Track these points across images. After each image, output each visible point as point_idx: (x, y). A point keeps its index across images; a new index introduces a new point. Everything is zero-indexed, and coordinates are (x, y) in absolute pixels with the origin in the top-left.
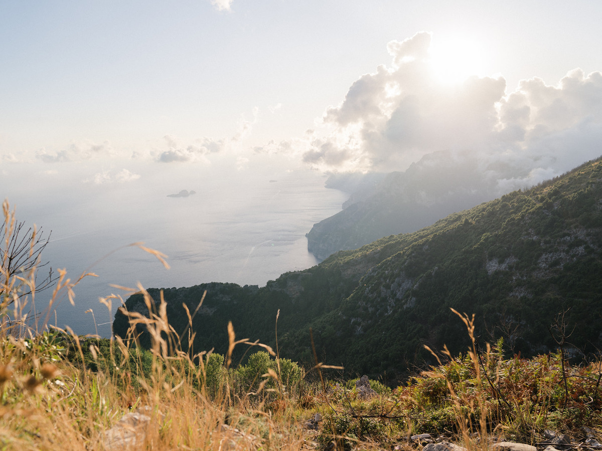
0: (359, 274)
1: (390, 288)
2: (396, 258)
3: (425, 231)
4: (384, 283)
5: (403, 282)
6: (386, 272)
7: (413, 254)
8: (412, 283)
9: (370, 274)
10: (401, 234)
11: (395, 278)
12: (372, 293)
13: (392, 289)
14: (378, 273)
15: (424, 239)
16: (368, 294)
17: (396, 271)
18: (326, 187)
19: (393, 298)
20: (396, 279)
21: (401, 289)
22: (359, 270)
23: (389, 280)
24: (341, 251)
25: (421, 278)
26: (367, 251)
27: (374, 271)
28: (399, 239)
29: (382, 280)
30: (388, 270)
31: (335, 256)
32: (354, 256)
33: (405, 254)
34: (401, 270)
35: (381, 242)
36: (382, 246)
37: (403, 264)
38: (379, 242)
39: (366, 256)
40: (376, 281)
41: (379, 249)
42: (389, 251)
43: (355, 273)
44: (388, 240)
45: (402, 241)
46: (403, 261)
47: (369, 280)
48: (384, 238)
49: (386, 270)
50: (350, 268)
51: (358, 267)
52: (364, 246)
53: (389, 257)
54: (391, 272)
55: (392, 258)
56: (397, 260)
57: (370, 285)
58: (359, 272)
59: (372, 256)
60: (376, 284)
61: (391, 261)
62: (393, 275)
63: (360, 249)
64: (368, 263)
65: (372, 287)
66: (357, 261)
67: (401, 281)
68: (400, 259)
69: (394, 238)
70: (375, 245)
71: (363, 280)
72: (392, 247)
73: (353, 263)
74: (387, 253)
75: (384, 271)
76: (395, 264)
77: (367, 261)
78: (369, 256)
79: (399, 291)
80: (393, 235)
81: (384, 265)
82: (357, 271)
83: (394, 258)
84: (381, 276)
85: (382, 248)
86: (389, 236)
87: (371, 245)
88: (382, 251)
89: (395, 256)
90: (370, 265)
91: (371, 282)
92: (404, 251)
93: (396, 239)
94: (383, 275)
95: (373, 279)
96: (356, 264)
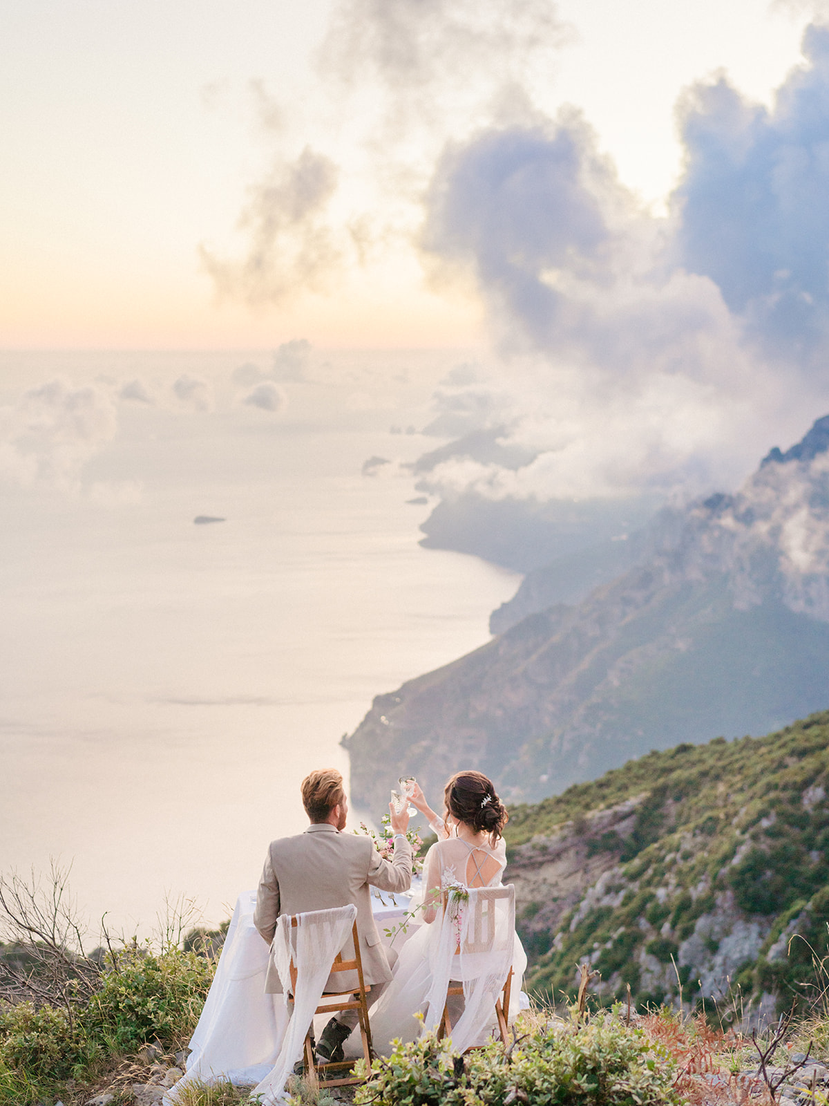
0: (555, 900)
1: (675, 958)
2: (699, 839)
3: (814, 731)
4: (651, 938)
5: (727, 933)
6: (661, 893)
7: (765, 823)
8: (761, 935)
9: (598, 900)
10: (720, 741)
11: (695, 917)
12: (606, 978)
13: (683, 962)
14: (629, 898)
15: (810, 763)
17: (698, 891)
18: (424, 544)
20: (701, 923)
21: (718, 960)
22: (556, 885)
23: (673, 926)
25: (796, 916)
26: (587, 807)
27: (610, 890)
28: (711, 762)
29: (644, 924)
30: (666, 885)
32: (532, 829)
33: (735, 821)
34: (719, 886)
35: (642, 771)
36: (645, 790)
37: (726, 859)
38: (635, 770)
39: (581, 828)
40: (622, 930)
41: (635, 800)
42: (671, 807)
43: (539, 898)
44: (670, 763)
45: (724, 768)
46: (726, 847)
47: (593, 927)
48: (654, 754)
49: (659, 884)
50: (518, 876)
51: (550, 873)
52: (575, 787)
53: (672, 831)
54: (679, 892)
55: (683, 838)
56: (704, 847)
57: (596, 945)
58: (556, 894)
59: (604, 828)
60: (620, 942)
61: (678, 850)
62: (685, 905)
63: (559, 801)
64: (589, 856)
65: (606, 953)
66: (544, 849)
67: (717, 929)
68: (713, 842)
69: (694, 756)
70: (619, 783)
71: (569, 925)
72: (684, 791)
73: (531, 858)
74: (664, 817)
75: (652, 890)
76: (692, 862)
77: (585, 851)
78: (594, 830)
79: (711, 969)
80: (688, 742)
81: (654, 866)
82: (544, 889)
83: (689, 836)
84: (641, 910)
85: (645, 795)
86: (673, 746)
87: (601, 785)
88: (645, 808)
89: (697, 827)
90: (596, 863)
91: (600, 932)
92: (731, 810)
93: (701, 761)
94: (649, 906)
95: (607, 923)
96: (540, 859)
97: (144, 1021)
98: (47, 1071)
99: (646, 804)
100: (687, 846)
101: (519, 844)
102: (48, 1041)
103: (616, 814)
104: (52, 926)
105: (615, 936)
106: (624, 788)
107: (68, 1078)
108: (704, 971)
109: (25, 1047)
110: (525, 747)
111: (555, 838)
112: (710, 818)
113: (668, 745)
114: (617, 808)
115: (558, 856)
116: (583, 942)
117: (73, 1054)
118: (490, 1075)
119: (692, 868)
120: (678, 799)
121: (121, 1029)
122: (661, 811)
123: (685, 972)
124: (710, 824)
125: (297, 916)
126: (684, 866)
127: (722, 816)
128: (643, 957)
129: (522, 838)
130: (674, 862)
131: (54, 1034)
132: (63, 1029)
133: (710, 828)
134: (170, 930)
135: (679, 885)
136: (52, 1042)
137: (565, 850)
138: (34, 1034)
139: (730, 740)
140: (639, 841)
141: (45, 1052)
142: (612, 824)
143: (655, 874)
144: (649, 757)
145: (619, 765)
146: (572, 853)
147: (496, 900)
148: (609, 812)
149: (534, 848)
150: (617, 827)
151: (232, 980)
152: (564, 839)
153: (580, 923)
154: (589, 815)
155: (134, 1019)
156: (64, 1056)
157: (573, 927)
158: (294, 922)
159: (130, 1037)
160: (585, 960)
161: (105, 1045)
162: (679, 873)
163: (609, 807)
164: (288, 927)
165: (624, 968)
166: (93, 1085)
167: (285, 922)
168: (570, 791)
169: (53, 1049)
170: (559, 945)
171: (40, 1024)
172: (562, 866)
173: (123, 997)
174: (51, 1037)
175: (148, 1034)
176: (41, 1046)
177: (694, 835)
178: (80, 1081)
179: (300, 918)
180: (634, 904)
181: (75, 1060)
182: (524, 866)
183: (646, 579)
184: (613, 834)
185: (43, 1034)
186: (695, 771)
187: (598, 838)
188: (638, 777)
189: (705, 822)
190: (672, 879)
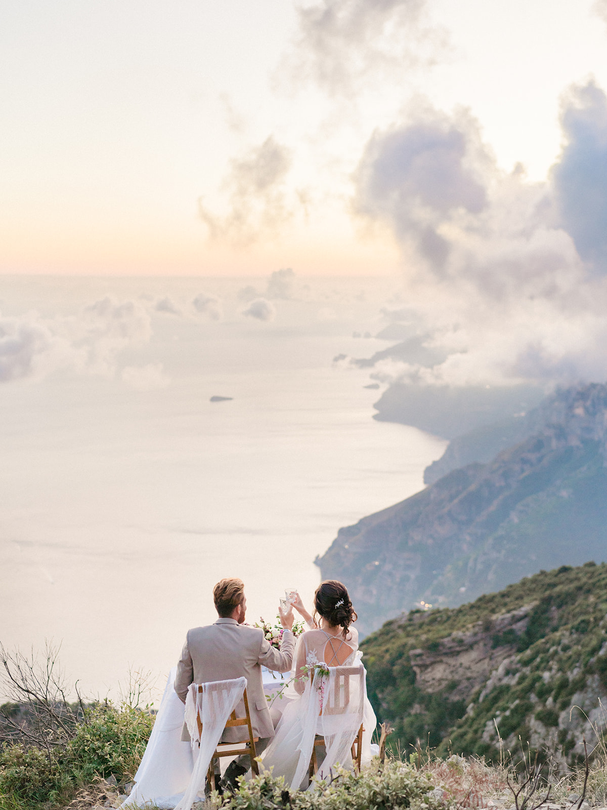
0: (468, 679)
1: (556, 724)
2: (575, 636)
4: (539, 709)
5: (595, 705)
6: (546, 675)
9: (500, 680)
10: (592, 564)
11: (572, 693)
13: (562, 727)
14: (523, 678)
16: (492, 738)
17: (574, 674)
19: (566, 753)
20: (576, 698)
21: (589, 725)
22: (469, 668)
23: (555, 701)
24: (418, 611)
26: (493, 611)
27: (508, 672)
28: (584, 580)
29: (533, 698)
30: (550, 669)
31: (400, 627)
32: (452, 627)
33: (601, 623)
34: (589, 671)
35: (534, 586)
36: (536, 599)
37: (594, 651)
38: (528, 585)
39: (488, 627)
40: (517, 702)
41: (527, 607)
42: (555, 613)
43: (457, 677)
44: (554, 580)
45: (594, 584)
46: (594, 642)
47: (496, 700)
48: (543, 573)
49: (545, 669)
50: (441, 661)
51: (465, 659)
52: (484, 596)
53: (555, 630)
54: (559, 675)
55: (563, 635)
56: (578, 642)
57: (498, 713)
58: (469, 674)
59: (505, 627)
60: (515, 711)
61: (559, 643)
62: (564, 684)
63: (472, 607)
64: (494, 647)
65: (505, 719)
66: (461, 642)
67: (587, 702)
68: (585, 639)
69: (572, 575)
70: (516, 594)
71: (478, 698)
72: (564, 600)
73: (451, 648)
74: (549, 619)
75: (539, 673)
76: (570, 653)
77: (491, 643)
78: (498, 628)
79: (583, 731)
80: (567, 565)
81: (541, 655)
82: (461, 671)
83: (567, 634)
84: (531, 688)
85: (536, 603)
86: (557, 567)
87: (503, 595)
88: (536, 613)
89: (572, 628)
90: (499, 652)
91: (501, 703)
92: (598, 615)
93: (578, 579)
94: (537, 685)
95: (506, 697)
96: (458, 649)
97: (103, 760)
98: (30, 795)
99: (536, 610)
100: (565, 641)
101: (442, 637)
102: (33, 773)
103: (513, 617)
104: (45, 690)
105: (512, 706)
106: (520, 598)
107: (46, 801)
108: (577, 733)
109: (15, 777)
110: (449, 567)
111: (468, 633)
112: (583, 621)
113: (552, 567)
114: (515, 612)
115: (471, 647)
116: (488, 710)
117: (50, 783)
118: (309, 804)
119: (570, 657)
120: (559, 607)
121: (87, 766)
122: (547, 615)
123: (563, 734)
124: (583, 625)
125: (203, 685)
126: (564, 656)
127: (592, 619)
128: (533, 723)
129: (445, 633)
130: (556, 652)
131: (37, 768)
132: (44, 764)
133: (583, 629)
134: (132, 695)
135: (560, 670)
136: (35, 774)
137: (476, 643)
138: (22, 767)
139: (598, 564)
140: (531, 636)
141: (29, 781)
142: (511, 624)
143: (542, 662)
144: (539, 575)
145: (517, 580)
146: (481, 644)
147: (350, 676)
148: (509, 615)
149: (453, 640)
150: (514, 627)
151: (161, 731)
152: (475, 634)
153: (486, 696)
154: (494, 617)
155: (96, 758)
156: (44, 785)
157: (481, 699)
158: (200, 689)
159: (92, 771)
160: (490, 723)
161: (74, 778)
162: (560, 661)
163: (509, 611)
164: (196, 692)
165: (518, 730)
166: (64, 806)
167: (193, 688)
168: (480, 600)
169: (36, 779)
170: (471, 712)
171: (27, 761)
172: (474, 655)
173: (89, 742)
174: (35, 770)
175: (105, 769)
176: (27, 776)
177: (571, 633)
178: (55, 803)
179: (205, 686)
180: (526, 683)
181: (53, 787)
182: (446, 654)
183: (539, 445)
184: (512, 632)
185: (29, 768)
186: (572, 586)
187: (501, 634)
188: (530, 590)
189: (579, 624)
190: (554, 665)
